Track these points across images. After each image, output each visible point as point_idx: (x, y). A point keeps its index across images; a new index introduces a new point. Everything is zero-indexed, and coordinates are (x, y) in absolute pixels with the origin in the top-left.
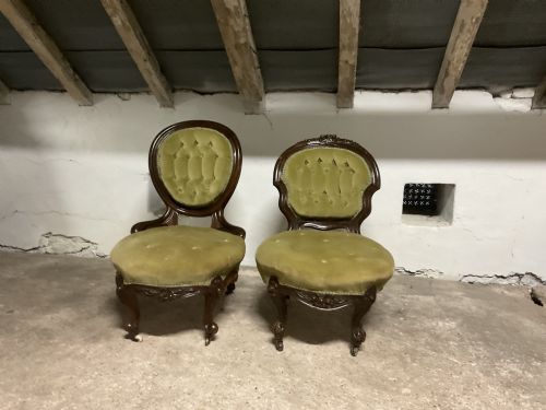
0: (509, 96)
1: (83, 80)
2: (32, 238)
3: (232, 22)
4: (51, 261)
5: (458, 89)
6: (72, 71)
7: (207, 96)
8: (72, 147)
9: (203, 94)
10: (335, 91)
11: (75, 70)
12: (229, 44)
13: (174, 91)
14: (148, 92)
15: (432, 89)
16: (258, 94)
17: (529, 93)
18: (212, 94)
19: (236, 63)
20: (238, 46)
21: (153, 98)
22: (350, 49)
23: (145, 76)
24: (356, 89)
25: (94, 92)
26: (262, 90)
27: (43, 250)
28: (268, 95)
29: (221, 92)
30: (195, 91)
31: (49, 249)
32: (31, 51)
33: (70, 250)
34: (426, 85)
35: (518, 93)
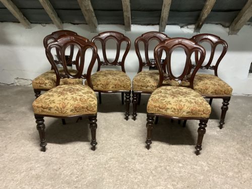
0: (186, 27)
1: (27, 19)
2: (11, 80)
3: (83, 3)
4: (19, 89)
5: (167, 24)
6: (23, 16)
7: (76, 25)
8: (25, 45)
9: (74, 24)
10: (124, 25)
11: (24, 15)
12: (83, 9)
13: (63, 23)
14: (53, 23)
15: (159, 24)
16: (95, 25)
17: (193, 26)
18: (78, 24)
19: (86, 16)
20: (86, 10)
21: (55, 25)
22: (127, 11)
23: (52, 19)
24: (132, 24)
25: (31, 23)
26: (96, 24)
27: (15, 84)
28: (99, 26)
29: (81, 24)
30: (71, 23)
31: (18, 84)
32: (6, 8)
33: (26, 84)
34: (157, 23)
35: (189, 27)
